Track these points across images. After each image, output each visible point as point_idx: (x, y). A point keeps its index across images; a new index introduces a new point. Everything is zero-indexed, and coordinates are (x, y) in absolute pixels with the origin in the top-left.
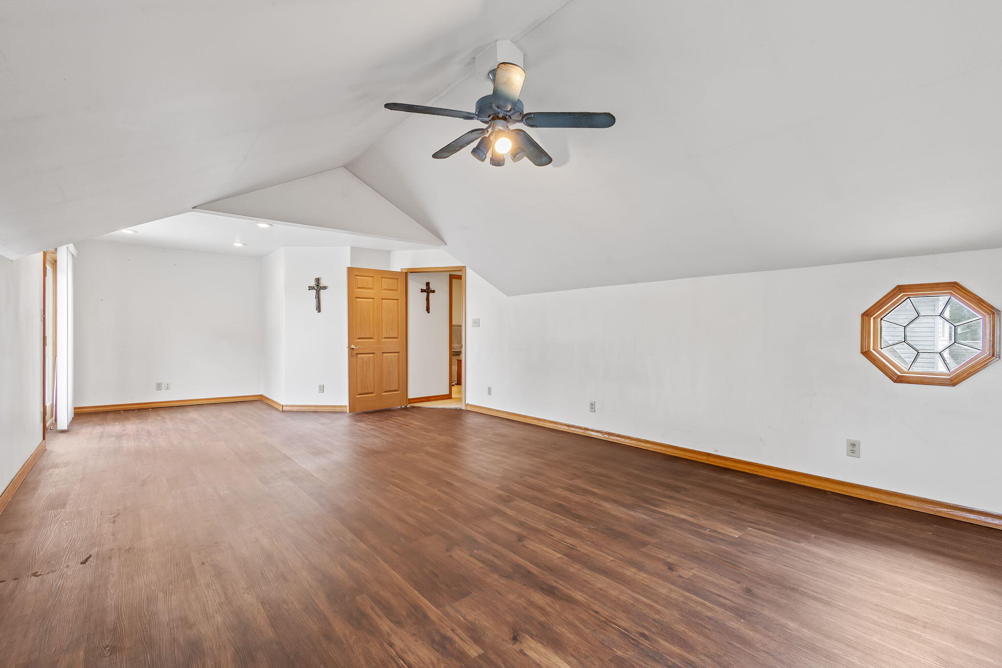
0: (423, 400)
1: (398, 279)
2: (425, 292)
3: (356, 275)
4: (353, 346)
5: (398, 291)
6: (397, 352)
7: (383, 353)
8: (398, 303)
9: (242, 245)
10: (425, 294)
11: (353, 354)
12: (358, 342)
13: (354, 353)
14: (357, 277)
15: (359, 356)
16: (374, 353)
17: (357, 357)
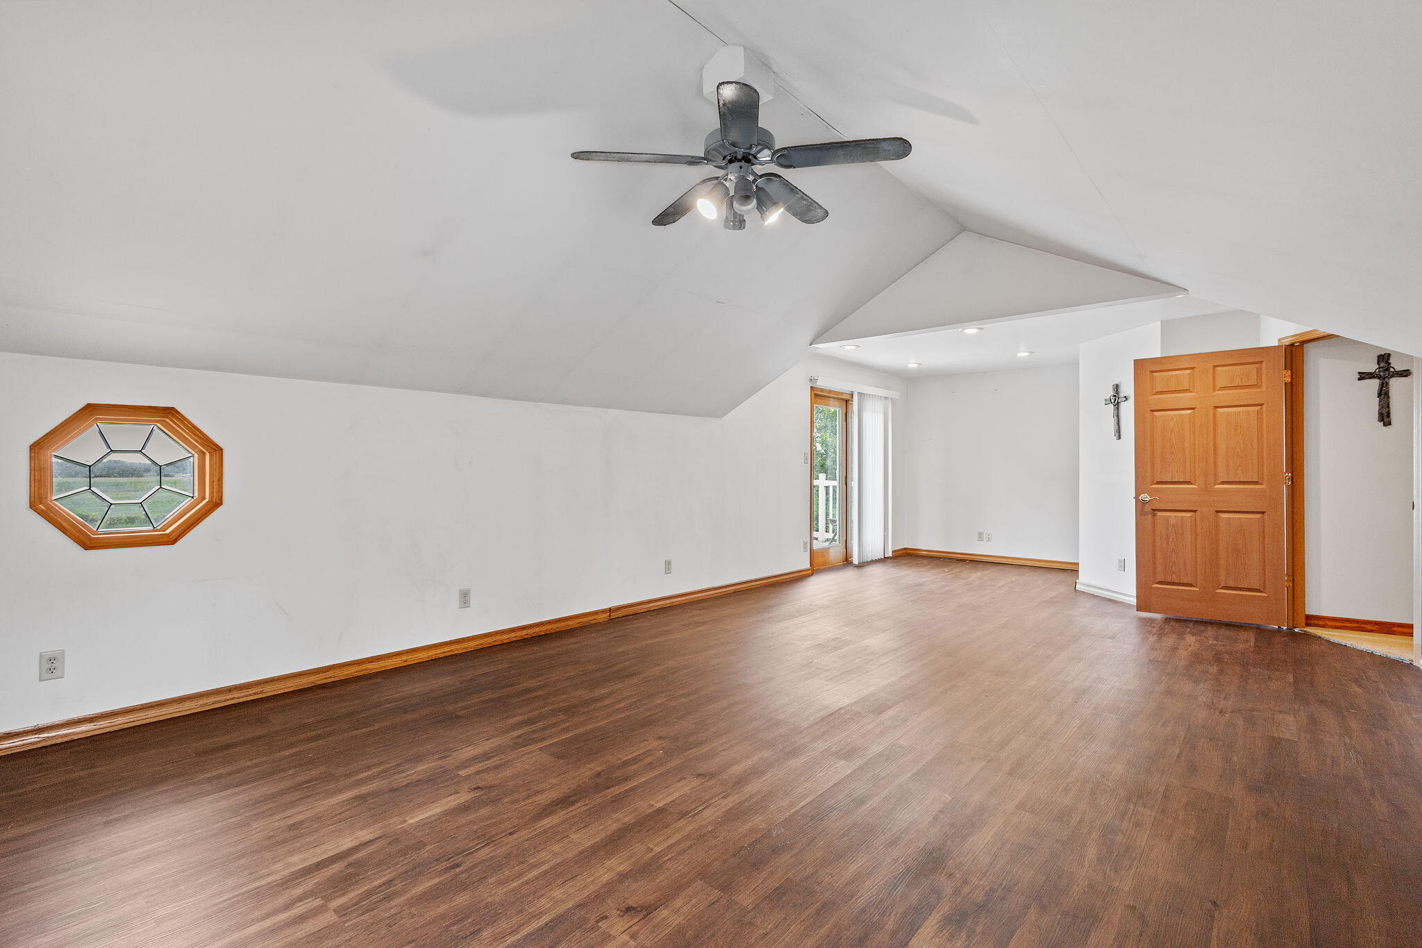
0: (1369, 627)
1: (1261, 362)
2: (1374, 377)
3: (1152, 372)
4: (1142, 497)
5: (1260, 387)
6: (1258, 513)
7: (1218, 512)
8: (1259, 413)
9: (1027, 354)
10: (1375, 383)
11: (1143, 510)
12: (1157, 490)
13: (1148, 508)
14: (1155, 374)
15: (1160, 514)
16: (1195, 511)
17: (1154, 515)
